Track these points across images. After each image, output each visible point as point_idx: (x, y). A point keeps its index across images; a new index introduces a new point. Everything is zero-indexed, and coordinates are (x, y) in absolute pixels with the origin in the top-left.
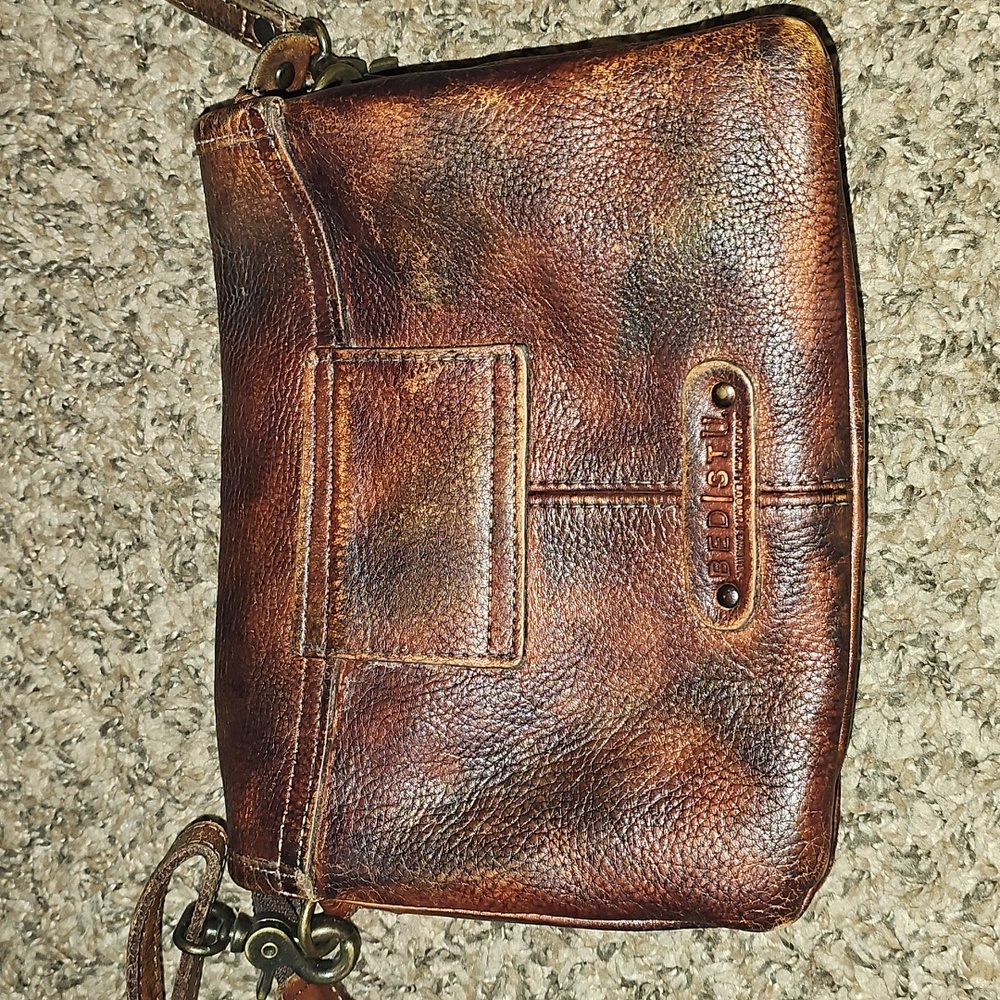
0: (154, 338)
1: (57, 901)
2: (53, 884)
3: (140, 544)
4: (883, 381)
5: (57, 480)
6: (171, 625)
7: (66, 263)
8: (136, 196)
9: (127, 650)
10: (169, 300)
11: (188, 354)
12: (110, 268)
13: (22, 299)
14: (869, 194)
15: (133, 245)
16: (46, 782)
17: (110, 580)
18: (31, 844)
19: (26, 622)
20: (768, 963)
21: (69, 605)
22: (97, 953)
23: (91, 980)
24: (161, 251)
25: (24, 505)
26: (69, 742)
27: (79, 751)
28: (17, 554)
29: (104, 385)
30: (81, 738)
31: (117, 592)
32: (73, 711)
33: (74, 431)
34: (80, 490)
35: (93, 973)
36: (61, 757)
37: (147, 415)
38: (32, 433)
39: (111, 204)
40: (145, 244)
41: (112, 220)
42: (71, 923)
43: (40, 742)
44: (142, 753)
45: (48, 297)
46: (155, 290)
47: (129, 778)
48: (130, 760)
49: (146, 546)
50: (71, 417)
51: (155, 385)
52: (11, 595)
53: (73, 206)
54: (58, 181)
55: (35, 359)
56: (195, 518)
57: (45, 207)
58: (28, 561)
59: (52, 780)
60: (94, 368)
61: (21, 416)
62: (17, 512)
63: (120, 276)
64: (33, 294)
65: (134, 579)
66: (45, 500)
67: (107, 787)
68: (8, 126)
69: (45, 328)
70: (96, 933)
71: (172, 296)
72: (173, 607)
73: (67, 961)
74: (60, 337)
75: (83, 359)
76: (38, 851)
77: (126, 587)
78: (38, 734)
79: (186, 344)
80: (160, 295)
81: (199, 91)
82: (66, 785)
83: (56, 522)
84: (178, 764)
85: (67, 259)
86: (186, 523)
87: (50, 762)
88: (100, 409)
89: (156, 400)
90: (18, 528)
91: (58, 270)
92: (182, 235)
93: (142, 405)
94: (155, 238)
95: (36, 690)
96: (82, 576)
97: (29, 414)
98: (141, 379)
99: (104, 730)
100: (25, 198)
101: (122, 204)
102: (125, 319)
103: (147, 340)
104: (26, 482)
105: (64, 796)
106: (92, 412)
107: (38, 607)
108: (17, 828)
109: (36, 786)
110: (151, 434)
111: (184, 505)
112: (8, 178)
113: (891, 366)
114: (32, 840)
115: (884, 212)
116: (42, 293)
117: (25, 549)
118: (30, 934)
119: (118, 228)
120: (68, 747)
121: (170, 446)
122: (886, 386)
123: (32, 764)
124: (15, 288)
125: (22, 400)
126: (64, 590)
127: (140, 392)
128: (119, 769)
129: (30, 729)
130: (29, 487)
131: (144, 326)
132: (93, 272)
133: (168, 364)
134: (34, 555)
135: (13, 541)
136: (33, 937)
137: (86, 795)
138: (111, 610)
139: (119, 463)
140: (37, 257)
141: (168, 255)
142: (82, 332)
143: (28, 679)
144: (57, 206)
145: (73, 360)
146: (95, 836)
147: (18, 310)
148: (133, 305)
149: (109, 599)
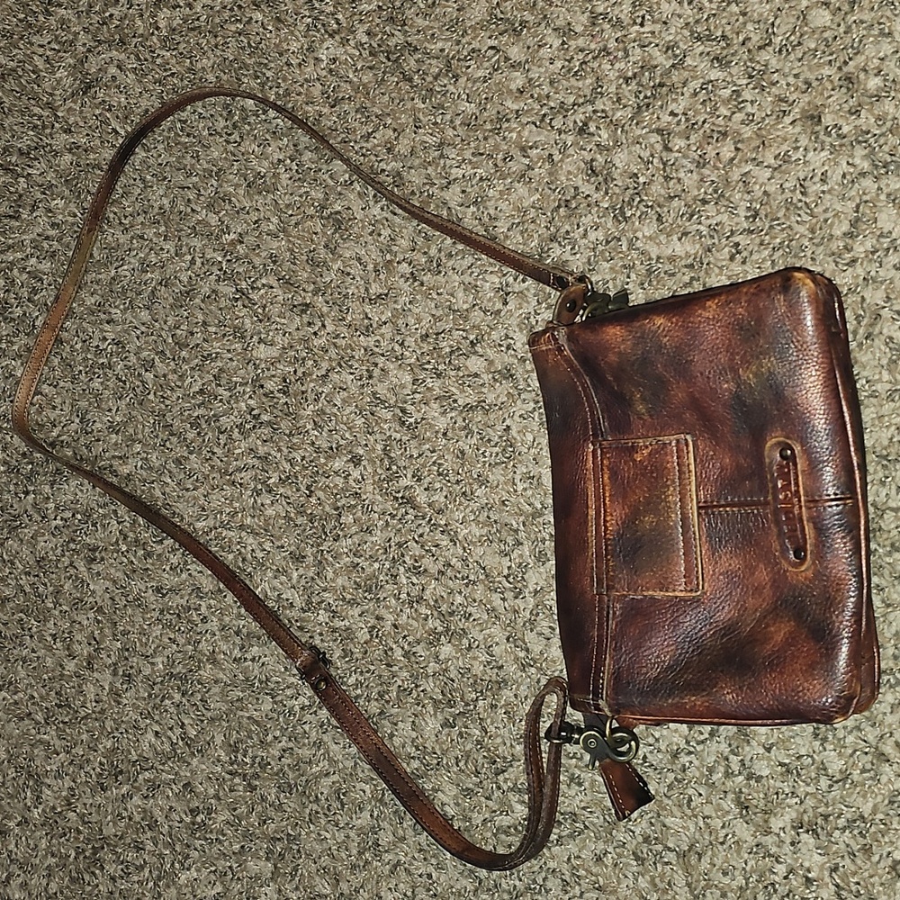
0: (518, 438)
1: (491, 729)
2: (489, 720)
3: (519, 543)
4: (890, 437)
5: (477, 513)
6: (537, 584)
7: (474, 404)
8: (506, 368)
9: (516, 598)
10: (525, 419)
11: (535, 445)
12: (496, 405)
13: (455, 423)
14: (873, 340)
15: (506, 392)
16: (482, 667)
17: (506, 562)
18: (477, 700)
19: (467, 586)
20: (855, 751)
21: (487, 576)
22: (513, 755)
23: (511, 769)
24: (519, 394)
25: (462, 526)
26: (492, 646)
27: (496, 650)
28: (460, 551)
29: (496, 464)
30: (497, 644)
31: (509, 568)
32: (492, 630)
33: (483, 487)
34: (488, 517)
35: (511, 766)
36: (488, 654)
37: (518, 477)
38: (464, 490)
39: (494, 372)
40: (511, 391)
41: (496, 380)
42: (499, 740)
43: (478, 647)
44: (527, 650)
45: (467, 421)
46: (517, 414)
47: (522, 664)
48: (522, 654)
49: (522, 544)
50: (481, 480)
51: (520, 462)
52: (459, 572)
53: (476, 375)
54: (468, 363)
55: (463, 452)
56: (544, 528)
57: (463, 376)
58: (466, 554)
59: (485, 666)
60: (491, 456)
61: (458, 482)
62: (459, 530)
63: (501, 409)
64: (460, 420)
65: (517, 561)
66: (472, 523)
67: (511, 669)
68: (444, 338)
69: (467, 437)
70: (511, 745)
71: (526, 416)
72: (537, 574)
73: (498, 760)
74: (474, 441)
75: (485, 451)
76: (481, 703)
77: (513, 566)
78: (477, 642)
79: (534, 441)
80: (520, 416)
81: (533, 313)
82: (492, 669)
83: (478, 534)
84: (545, 655)
85: (475, 401)
86: (540, 531)
87: (484, 658)
88: (496, 476)
89: (522, 469)
90: (460, 538)
91: (471, 407)
92: (529, 386)
93: (515, 472)
94: (516, 388)
95: (474, 620)
96: (491, 561)
97: (461, 481)
98: (514, 459)
99: (508, 640)
100: (453, 373)
101: (499, 372)
102: (505, 430)
103: (515, 439)
104: (463, 514)
105: (492, 674)
106: (491, 478)
107: (472, 577)
108: (470, 692)
109: (478, 669)
110: (520, 487)
111: (539, 522)
112: (445, 363)
113: (893, 428)
114: (477, 697)
115: (883, 347)
116: (464, 420)
117: (464, 548)
118: (479, 746)
119: (498, 384)
120: (491, 649)
121: (529, 493)
122: (891, 439)
123: (475, 658)
124: (451, 418)
125: (458, 474)
126: (484, 569)
127: (514, 466)
128: (517, 658)
129: (472, 640)
130: (464, 517)
131: (514, 432)
132: (487, 407)
133: (526, 451)
134: (468, 551)
135: (458, 545)
136: (481, 748)
137: (502, 674)
138: (507, 577)
139: (506, 502)
140: (461, 402)
141: (523, 396)
142: (484, 437)
143: (470, 614)
144: (469, 376)
145: (481, 452)
146: (507, 694)
147: (453, 429)
148: (508, 422)
149: (506, 572)
